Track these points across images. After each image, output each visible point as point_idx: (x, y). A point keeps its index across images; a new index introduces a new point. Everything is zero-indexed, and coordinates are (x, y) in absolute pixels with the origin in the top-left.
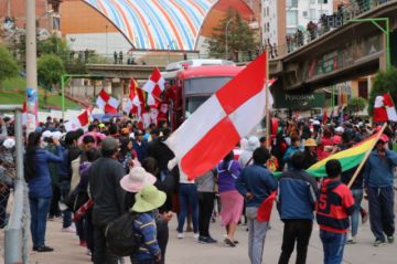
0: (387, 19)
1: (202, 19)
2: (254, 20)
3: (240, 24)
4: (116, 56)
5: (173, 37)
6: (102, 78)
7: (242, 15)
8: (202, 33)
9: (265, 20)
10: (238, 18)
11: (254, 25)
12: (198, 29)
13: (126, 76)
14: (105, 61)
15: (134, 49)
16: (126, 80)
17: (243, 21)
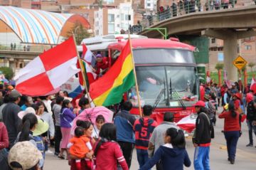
0: (165, 29)
1: (61, 27)
2: (90, 28)
3: (82, 30)
4: (12, 45)
5: (44, 36)
6: (3, 58)
7: (84, 25)
8: (61, 35)
9: (96, 28)
10: (81, 27)
11: (90, 31)
12: (59, 32)
13: (17, 57)
14: (6, 48)
15: (22, 42)
16: (18, 60)
17: (84, 29)
